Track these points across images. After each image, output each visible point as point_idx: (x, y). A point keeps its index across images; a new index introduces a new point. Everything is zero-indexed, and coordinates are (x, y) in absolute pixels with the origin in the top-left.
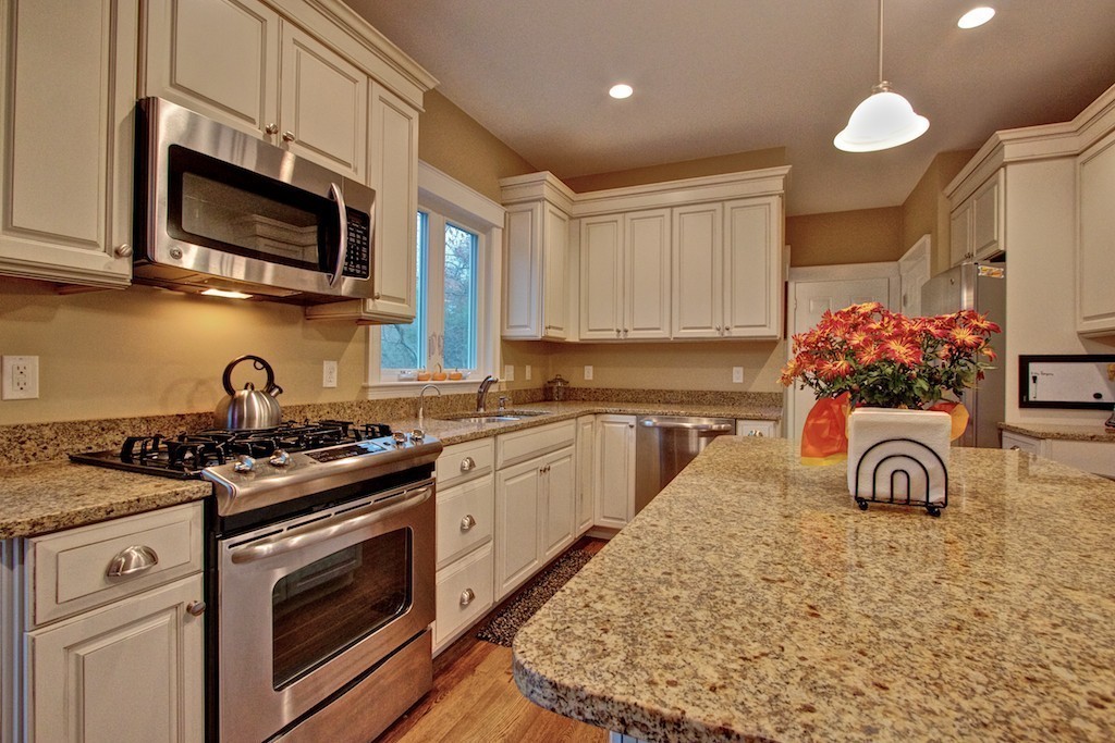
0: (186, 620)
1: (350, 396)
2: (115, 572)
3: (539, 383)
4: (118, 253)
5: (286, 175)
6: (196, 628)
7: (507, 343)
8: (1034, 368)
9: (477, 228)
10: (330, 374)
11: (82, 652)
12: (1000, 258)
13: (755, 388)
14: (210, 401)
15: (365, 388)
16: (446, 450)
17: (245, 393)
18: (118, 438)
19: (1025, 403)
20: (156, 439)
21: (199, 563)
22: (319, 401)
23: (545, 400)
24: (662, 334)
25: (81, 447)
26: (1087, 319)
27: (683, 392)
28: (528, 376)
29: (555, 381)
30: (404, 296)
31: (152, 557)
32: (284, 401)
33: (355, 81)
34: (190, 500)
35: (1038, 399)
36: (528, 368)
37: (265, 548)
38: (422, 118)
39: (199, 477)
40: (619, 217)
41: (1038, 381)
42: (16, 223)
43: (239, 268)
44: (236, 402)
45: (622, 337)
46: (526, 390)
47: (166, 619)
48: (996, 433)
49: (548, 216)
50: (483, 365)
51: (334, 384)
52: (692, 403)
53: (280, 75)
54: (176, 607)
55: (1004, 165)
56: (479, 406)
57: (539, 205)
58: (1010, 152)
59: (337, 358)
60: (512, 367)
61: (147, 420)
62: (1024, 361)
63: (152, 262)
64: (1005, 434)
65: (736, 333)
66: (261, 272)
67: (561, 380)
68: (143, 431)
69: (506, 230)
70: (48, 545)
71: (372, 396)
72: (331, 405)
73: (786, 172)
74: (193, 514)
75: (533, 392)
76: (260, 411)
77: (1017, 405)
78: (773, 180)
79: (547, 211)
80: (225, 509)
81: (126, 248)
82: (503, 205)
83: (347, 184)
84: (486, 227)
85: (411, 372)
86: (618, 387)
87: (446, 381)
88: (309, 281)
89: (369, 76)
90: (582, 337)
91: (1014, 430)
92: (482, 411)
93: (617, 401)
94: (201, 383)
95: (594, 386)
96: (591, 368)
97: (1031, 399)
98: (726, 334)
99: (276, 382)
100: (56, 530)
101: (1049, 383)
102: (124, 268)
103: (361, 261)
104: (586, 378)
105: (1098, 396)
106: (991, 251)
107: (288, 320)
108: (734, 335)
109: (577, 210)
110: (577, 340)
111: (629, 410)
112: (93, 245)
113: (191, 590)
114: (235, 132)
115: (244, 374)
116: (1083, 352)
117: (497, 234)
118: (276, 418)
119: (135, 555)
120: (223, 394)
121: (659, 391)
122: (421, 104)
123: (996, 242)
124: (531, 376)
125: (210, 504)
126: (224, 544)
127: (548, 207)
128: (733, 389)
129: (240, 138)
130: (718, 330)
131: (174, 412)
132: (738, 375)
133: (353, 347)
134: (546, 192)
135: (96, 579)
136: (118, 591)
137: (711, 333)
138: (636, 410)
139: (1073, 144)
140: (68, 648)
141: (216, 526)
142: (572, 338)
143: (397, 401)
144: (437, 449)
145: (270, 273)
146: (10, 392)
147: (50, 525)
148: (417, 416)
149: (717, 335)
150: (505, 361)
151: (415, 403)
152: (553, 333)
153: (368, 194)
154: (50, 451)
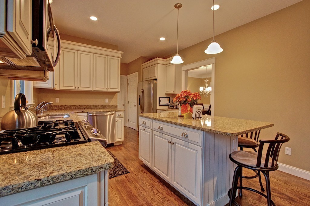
12: (156, 80)
13: (111, 104)
19: (160, 105)
24: (90, 89)
26: (167, 91)
27: (92, 106)
28: (36, 101)
36: (36, 99)
45: (76, 89)
48: (156, 110)
52: (95, 108)
55: (157, 64)
58: (159, 62)
62: (160, 98)
64: (157, 110)
73: (122, 53)
77: (158, 105)
78: (119, 54)
86: (70, 105)
90: (60, 88)
91: (158, 110)
93: (70, 109)
95: (60, 104)
96: (58, 99)
98: (108, 90)
101: (162, 102)
104: (56, 102)
105: (167, 104)
106: (155, 78)
108: (110, 90)
111: (86, 111)
116: (165, 97)
121: (84, 106)
123: (156, 77)
128: (106, 104)
130: (106, 89)
132: (107, 101)
137: (104, 90)
138: (88, 111)
139: (165, 63)
149: (106, 90)
150: (34, 96)
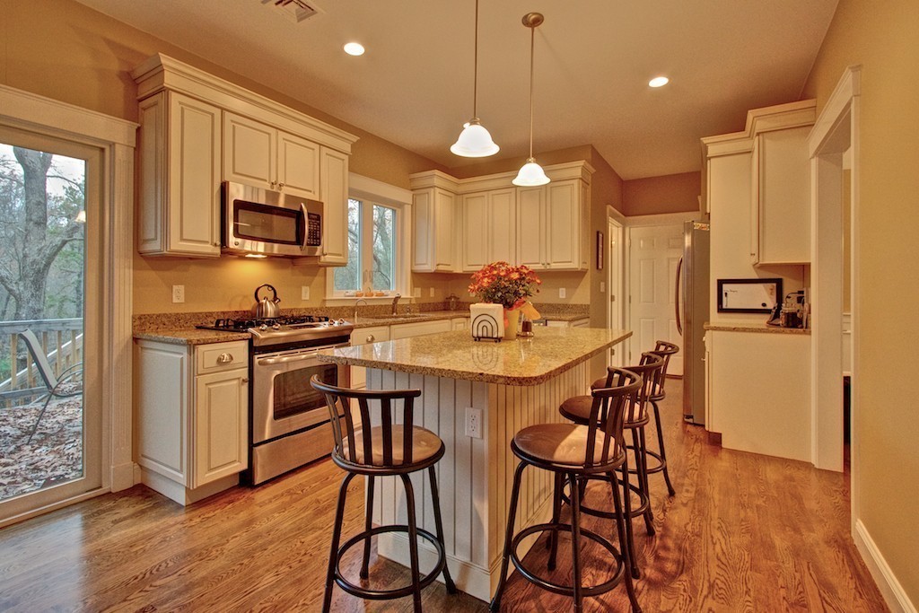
0: (242, 384)
1: (316, 305)
2: (219, 361)
3: (441, 299)
4: (216, 245)
5: (281, 204)
6: (245, 388)
7: (415, 274)
8: (726, 287)
9: (396, 206)
10: (306, 293)
11: (211, 386)
13: (573, 301)
14: (249, 305)
15: (325, 301)
16: (354, 331)
17: (264, 301)
18: (212, 320)
19: (721, 310)
20: (228, 320)
21: (247, 364)
22: (300, 307)
23: (445, 310)
25: (199, 323)
28: (432, 294)
29: (450, 298)
30: (341, 253)
31: (231, 358)
32: (282, 306)
33: (313, 149)
34: (244, 339)
35: (729, 307)
36: (432, 290)
37: (271, 361)
38: (350, 157)
39: (246, 332)
40: (486, 193)
41: (728, 295)
42: (184, 238)
43: (261, 247)
44: (260, 305)
46: (429, 304)
47: (235, 382)
49: (438, 196)
50: (400, 288)
51: (308, 298)
53: (277, 157)
54: (239, 379)
56: (393, 312)
57: (432, 189)
58: (712, 150)
59: (309, 284)
60: (420, 289)
61: (224, 313)
62: (721, 283)
63: (228, 247)
65: (554, 266)
66: (272, 248)
67: (455, 297)
68: (222, 317)
69: (413, 206)
70: (201, 348)
71: (328, 305)
72: (305, 309)
73: (582, 164)
74: (245, 344)
75: (436, 304)
76: (270, 309)
77: (716, 310)
78: (576, 169)
79: (437, 193)
80: (256, 344)
81: (219, 243)
82: (412, 190)
83: (309, 202)
84: (401, 205)
85: (352, 292)
87: (374, 297)
88: (295, 250)
89: (320, 145)
92: (395, 314)
94: (245, 297)
97: (724, 307)
98: (548, 267)
99: (278, 296)
100: (204, 344)
101: (735, 297)
102: (218, 251)
103: (316, 239)
105: (764, 305)
107: (283, 267)
108: (552, 267)
109: (461, 189)
110: (461, 272)
112: (207, 242)
113: (244, 374)
114: (253, 188)
115: (263, 293)
116: (754, 276)
117: (408, 209)
118: (277, 312)
119: (226, 356)
120: (255, 302)
122: (350, 150)
123: (707, 207)
124: (433, 295)
125: (251, 341)
126: (256, 357)
127: (438, 190)
128: (561, 303)
129: (255, 190)
130: (543, 264)
131: (234, 310)
132: (563, 293)
133: (318, 279)
134: (436, 181)
135: (214, 363)
136: (220, 368)
140: (207, 384)
141: (253, 350)
142: (458, 270)
143: (342, 307)
144: (351, 329)
145: (276, 249)
146: (175, 300)
147: (202, 342)
148: (354, 316)
149: (543, 268)
150: (414, 285)
151: (353, 309)
152: (441, 268)
153: (320, 205)
154: (188, 324)
